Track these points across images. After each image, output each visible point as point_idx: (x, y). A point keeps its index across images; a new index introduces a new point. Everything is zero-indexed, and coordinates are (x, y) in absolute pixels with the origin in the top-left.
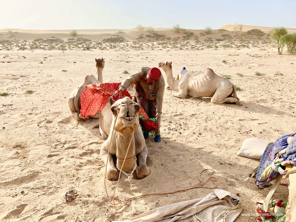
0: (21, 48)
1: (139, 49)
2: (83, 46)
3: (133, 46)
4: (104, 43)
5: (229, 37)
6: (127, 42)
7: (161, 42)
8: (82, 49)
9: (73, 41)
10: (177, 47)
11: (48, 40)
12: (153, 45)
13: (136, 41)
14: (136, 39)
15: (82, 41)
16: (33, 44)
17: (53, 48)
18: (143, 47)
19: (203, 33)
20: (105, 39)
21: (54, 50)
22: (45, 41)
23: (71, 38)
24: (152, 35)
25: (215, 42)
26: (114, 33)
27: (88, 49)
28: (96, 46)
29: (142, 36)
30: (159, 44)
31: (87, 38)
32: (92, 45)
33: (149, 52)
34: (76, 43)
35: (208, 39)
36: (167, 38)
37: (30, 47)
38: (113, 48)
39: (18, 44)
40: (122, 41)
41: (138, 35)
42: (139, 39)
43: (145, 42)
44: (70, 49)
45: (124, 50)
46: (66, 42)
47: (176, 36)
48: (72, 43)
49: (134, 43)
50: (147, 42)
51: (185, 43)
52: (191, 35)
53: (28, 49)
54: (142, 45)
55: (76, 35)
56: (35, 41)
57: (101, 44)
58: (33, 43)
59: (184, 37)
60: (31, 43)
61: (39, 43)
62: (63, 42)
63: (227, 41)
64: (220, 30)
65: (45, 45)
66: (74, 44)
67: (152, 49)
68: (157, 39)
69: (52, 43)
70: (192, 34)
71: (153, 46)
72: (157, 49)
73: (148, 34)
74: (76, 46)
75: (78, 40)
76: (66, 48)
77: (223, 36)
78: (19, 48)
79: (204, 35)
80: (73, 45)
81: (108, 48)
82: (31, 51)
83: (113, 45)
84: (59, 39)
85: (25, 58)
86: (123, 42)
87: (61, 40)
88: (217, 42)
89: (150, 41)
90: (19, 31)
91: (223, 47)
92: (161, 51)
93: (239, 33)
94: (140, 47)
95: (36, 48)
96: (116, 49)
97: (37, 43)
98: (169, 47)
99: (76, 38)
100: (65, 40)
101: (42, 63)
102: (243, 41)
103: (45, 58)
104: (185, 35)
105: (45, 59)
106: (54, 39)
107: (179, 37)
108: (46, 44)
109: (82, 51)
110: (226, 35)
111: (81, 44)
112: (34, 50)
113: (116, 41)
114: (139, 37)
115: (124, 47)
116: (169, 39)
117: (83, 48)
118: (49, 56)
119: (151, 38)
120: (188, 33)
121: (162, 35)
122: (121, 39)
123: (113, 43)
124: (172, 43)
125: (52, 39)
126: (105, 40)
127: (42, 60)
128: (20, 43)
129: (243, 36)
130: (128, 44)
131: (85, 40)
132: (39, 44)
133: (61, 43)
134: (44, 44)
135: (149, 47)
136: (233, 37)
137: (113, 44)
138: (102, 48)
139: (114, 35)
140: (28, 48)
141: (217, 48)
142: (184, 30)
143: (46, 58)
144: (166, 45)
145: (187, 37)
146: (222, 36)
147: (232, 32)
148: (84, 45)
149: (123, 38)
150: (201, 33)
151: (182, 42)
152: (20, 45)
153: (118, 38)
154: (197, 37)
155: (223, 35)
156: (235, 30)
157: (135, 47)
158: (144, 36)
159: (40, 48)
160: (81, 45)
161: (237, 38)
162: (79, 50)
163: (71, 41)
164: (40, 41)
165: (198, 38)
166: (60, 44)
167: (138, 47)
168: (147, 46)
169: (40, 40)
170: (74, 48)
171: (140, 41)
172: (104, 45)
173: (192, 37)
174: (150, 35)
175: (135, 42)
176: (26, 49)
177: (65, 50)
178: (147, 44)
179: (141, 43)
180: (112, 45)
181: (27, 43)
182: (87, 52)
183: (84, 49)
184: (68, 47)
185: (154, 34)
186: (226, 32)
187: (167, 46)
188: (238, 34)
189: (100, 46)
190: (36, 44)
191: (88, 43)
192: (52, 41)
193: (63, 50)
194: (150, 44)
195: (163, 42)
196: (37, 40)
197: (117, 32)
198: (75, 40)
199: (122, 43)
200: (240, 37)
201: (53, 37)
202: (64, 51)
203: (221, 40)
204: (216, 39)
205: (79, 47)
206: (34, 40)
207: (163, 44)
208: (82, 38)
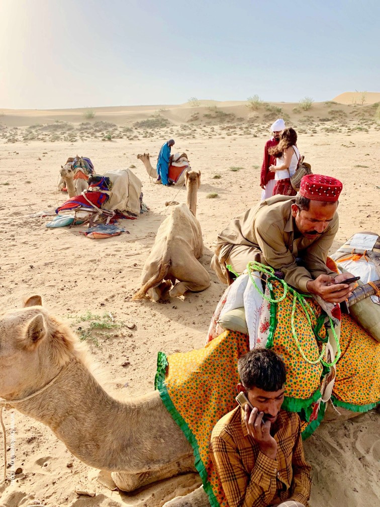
0: (9, 140)
1: (188, 138)
2: (103, 134)
3: (181, 132)
4: (136, 129)
5: (341, 114)
6: (173, 126)
7: (226, 125)
8: (101, 139)
9: (88, 126)
10: (250, 134)
11: (49, 126)
12: (213, 131)
13: (187, 124)
14: (188, 122)
15: (101, 127)
16: (28, 133)
17: (57, 138)
18: (197, 133)
19: (298, 110)
20: (138, 123)
21: (58, 142)
22: (45, 129)
23: (85, 122)
24: (213, 114)
25: (316, 124)
26: (152, 112)
27: (109, 139)
28: (123, 134)
29: (196, 117)
30: (223, 129)
31: (110, 122)
32: (117, 132)
33: (204, 141)
34: (92, 131)
35: (306, 119)
36: (238, 119)
37: (23, 137)
38: (149, 137)
39: (5, 134)
40: (164, 126)
41: (191, 115)
42: (192, 120)
43: (201, 126)
44: (82, 140)
45: (165, 139)
46: (77, 129)
47: (253, 114)
48: (86, 130)
49: (183, 128)
50: (205, 126)
51: (266, 126)
52: (277, 113)
53: (20, 141)
54: (195, 130)
55: (93, 118)
56: (31, 127)
57: (131, 131)
58: (28, 131)
59: (266, 116)
60: (24, 132)
61: (36, 131)
62: (73, 128)
63: (337, 122)
64: (327, 103)
65: (46, 135)
66: (89, 131)
67: (210, 138)
68: (222, 121)
69: (55, 130)
70: (279, 111)
71: (212, 133)
72: (218, 136)
73: (207, 113)
74: (92, 134)
75: (96, 125)
76: (76, 138)
77: (332, 113)
78: (7, 140)
79: (299, 112)
80: (88, 134)
81: (141, 137)
82: (25, 144)
83: (149, 132)
84: (66, 125)
85: (18, 154)
86: (166, 126)
87: (69, 126)
88: (319, 123)
89: (209, 123)
90: (6, 113)
91: (326, 131)
92: (223, 140)
93: (360, 106)
94: (190, 135)
95: (32, 139)
96: (152, 138)
97: (33, 131)
98: (237, 133)
99: (92, 123)
100: (76, 125)
101: (40, 159)
102: (364, 121)
103: (44, 153)
104: (268, 113)
105: (44, 155)
106: (59, 124)
107: (258, 117)
108: (47, 133)
109: (100, 143)
110: (337, 112)
111: (100, 131)
112: (29, 142)
113: (156, 125)
114: (191, 118)
115: (166, 134)
116: (241, 119)
117: (103, 138)
118: (50, 150)
119: (211, 120)
120: (273, 110)
121: (230, 114)
122: (164, 122)
123: (151, 128)
124: (244, 126)
125: (56, 124)
126: (138, 125)
127: (41, 156)
128: (8, 132)
129: (366, 111)
130: (174, 130)
131: (107, 126)
132: (36, 133)
133: (69, 130)
134: (44, 133)
135: (206, 134)
136: (348, 114)
137: (150, 130)
138: (132, 137)
139: (153, 116)
140: (20, 139)
141: (316, 133)
142: (266, 105)
143: (46, 153)
144: (233, 130)
145: (270, 116)
146: (329, 113)
147: (348, 106)
148: (104, 132)
149: (167, 120)
150: (295, 109)
151: (262, 124)
152: (8, 134)
153: (158, 120)
154: (287, 115)
155: (333, 111)
156: (354, 102)
157: (183, 135)
158: (201, 116)
159: (38, 139)
160: (101, 133)
161: (356, 115)
162: (95, 141)
163: (85, 127)
164: (38, 128)
165: (289, 118)
166: (68, 132)
167: (188, 135)
168: (203, 132)
169: (38, 126)
170: (89, 137)
171: (193, 125)
172: (135, 133)
173: (280, 116)
174: (210, 115)
175: (185, 126)
176: (17, 141)
177: (75, 141)
178: (205, 129)
179: (195, 128)
180: (147, 133)
181: (19, 132)
182: (108, 144)
183: (104, 140)
184: (80, 136)
185: (217, 112)
186: (337, 106)
187: (235, 131)
188: (359, 109)
189: (128, 134)
190: (31, 132)
191: (111, 129)
192: (56, 127)
193: (72, 142)
194: (208, 129)
195: (229, 125)
196: (34, 127)
197: (157, 110)
198: (91, 126)
199: (165, 129)
200: (360, 114)
201: (57, 122)
202: (74, 143)
203: (328, 120)
204: (319, 119)
205: (96, 137)
206: (28, 127)
207: (229, 128)
208: (101, 122)
